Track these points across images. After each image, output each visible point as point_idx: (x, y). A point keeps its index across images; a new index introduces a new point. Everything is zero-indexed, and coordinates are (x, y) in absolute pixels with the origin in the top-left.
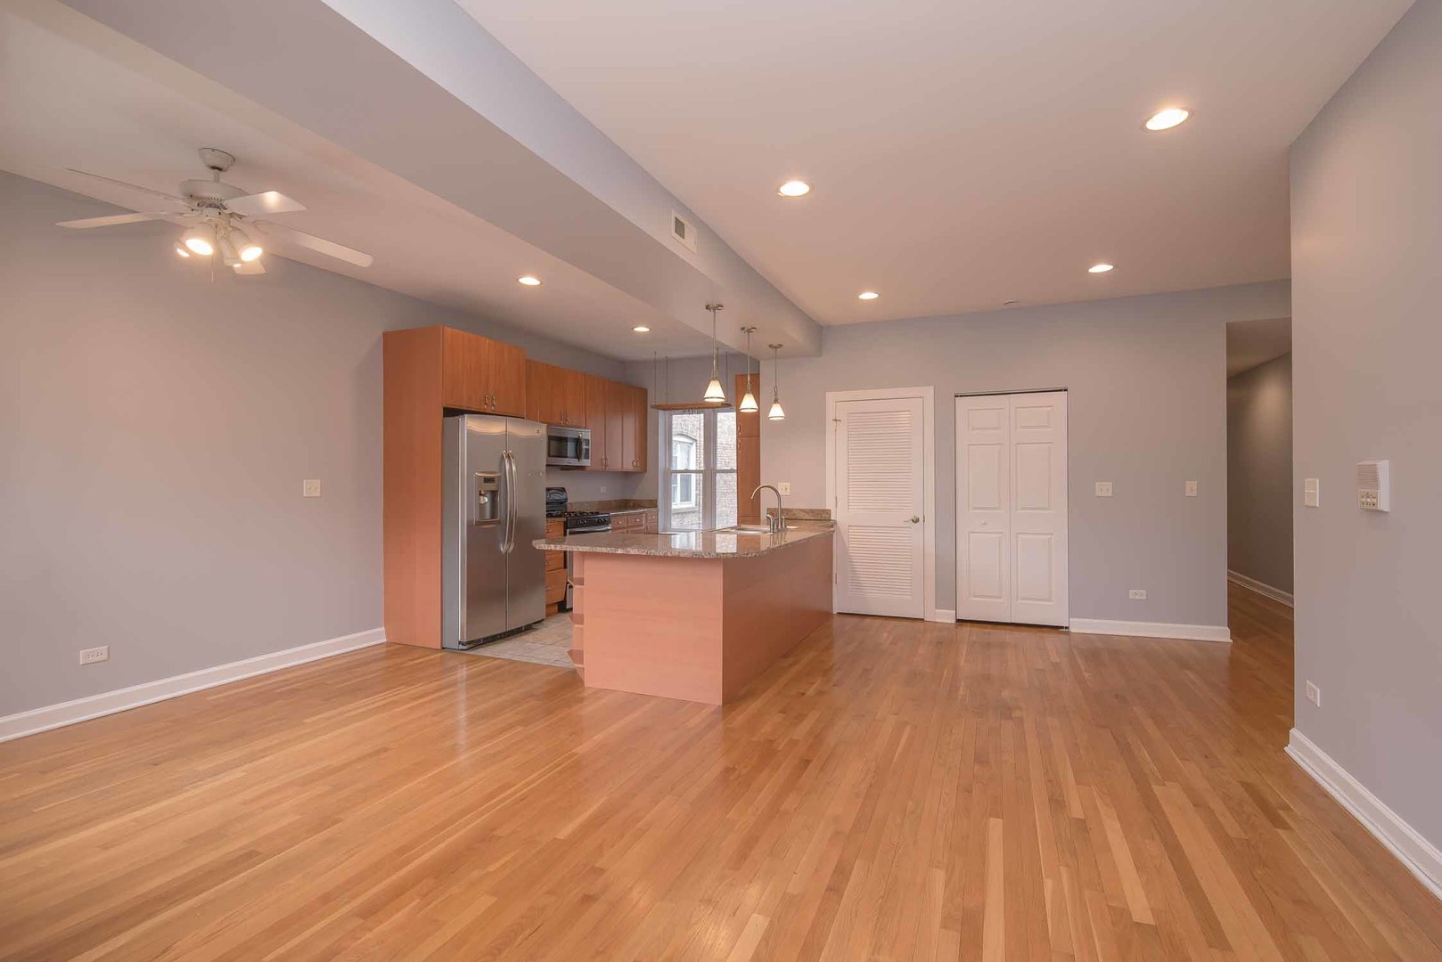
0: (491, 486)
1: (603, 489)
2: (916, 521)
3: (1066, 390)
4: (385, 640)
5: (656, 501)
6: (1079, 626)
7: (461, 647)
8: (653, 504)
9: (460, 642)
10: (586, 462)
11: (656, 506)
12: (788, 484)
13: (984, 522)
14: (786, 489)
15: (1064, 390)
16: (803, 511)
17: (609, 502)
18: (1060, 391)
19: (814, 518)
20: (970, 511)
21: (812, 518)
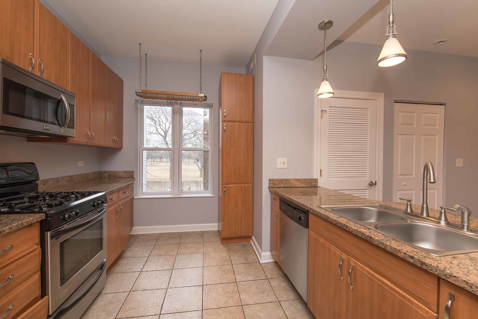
1: (80, 163)
2: (371, 185)
5: (132, 172)
8: (130, 175)
10: (69, 132)
11: (132, 177)
12: (285, 159)
13: (405, 184)
14: (284, 163)
15: (443, 105)
16: (298, 180)
17: (88, 174)
18: (441, 105)
19: (306, 186)
20: (398, 177)
21: (305, 186)
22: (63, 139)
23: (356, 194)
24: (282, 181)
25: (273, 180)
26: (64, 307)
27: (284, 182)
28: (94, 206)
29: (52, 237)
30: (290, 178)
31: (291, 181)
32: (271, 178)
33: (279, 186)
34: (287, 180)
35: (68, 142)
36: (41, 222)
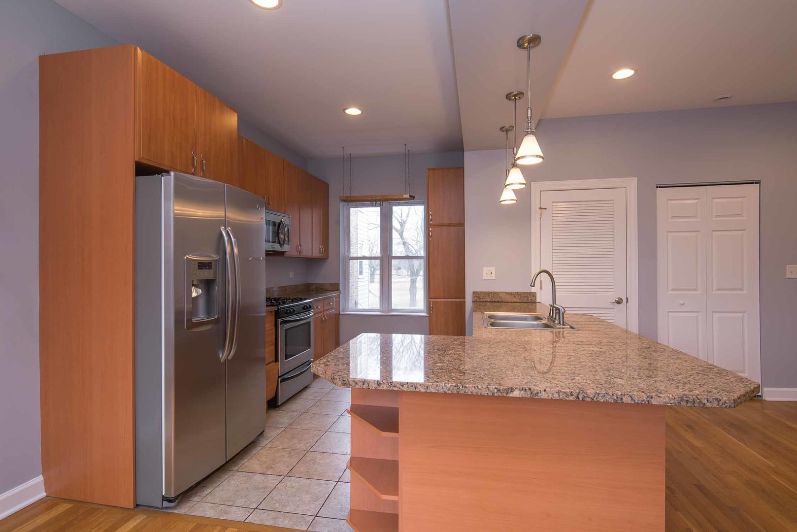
0: (207, 274)
1: (291, 275)
2: (619, 302)
3: (758, 182)
4: (44, 494)
5: (338, 285)
6: (771, 394)
7: (166, 504)
8: (336, 287)
9: (165, 499)
10: (286, 248)
11: (338, 289)
12: (493, 269)
13: (682, 302)
14: (491, 273)
15: (756, 183)
16: (510, 294)
17: (296, 286)
18: (752, 183)
19: (520, 301)
20: (669, 292)
21: (518, 301)
22: (282, 253)
23: (596, 314)
24: (489, 293)
25: (476, 292)
26: (286, 376)
27: (490, 295)
28: (304, 309)
29: (281, 324)
30: (498, 291)
31: (501, 295)
32: (475, 291)
33: (484, 300)
34: (494, 293)
35: (285, 256)
36: (275, 311)
